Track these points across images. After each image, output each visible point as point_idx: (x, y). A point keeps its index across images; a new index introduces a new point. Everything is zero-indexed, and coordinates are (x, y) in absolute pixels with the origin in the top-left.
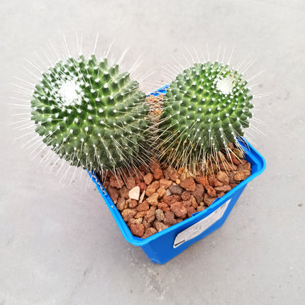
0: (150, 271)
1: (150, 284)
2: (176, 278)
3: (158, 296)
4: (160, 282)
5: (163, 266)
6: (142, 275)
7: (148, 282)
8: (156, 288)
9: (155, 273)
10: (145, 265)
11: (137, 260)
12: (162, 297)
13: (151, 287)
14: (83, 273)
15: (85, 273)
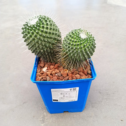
0: (45, 113)
1: (42, 118)
2: (52, 121)
3: (41, 123)
4: (45, 119)
5: (51, 114)
6: (41, 113)
7: (42, 117)
8: (43, 120)
9: (46, 115)
10: (44, 111)
11: (43, 108)
12: (43, 125)
13: (41, 119)
14: (24, 102)
15: (24, 103)
